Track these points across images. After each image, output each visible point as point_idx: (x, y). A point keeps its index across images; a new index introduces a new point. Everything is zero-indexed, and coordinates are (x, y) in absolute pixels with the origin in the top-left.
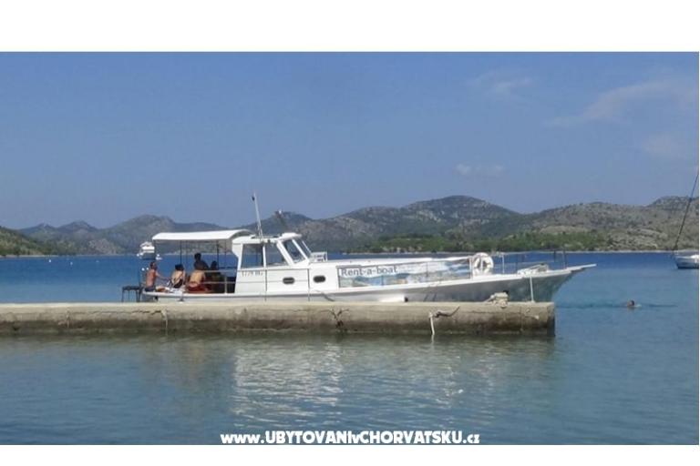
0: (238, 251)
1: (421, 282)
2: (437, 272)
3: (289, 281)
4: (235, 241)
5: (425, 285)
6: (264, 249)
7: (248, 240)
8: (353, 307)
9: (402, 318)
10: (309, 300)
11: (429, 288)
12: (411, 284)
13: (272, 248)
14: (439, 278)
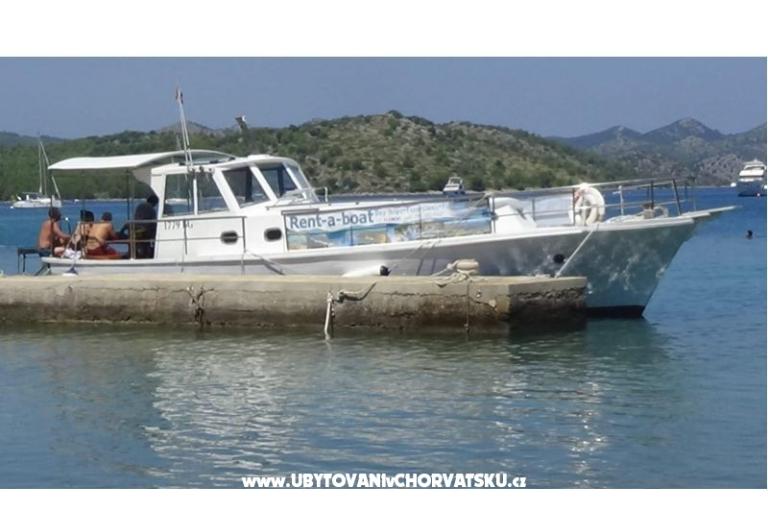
0: (158, 186)
1: (411, 239)
2: (435, 221)
3: (229, 238)
4: (155, 170)
5: (415, 244)
6: (195, 182)
7: (175, 169)
8: (220, 284)
9: (289, 304)
10: (243, 272)
11: (420, 250)
12: (397, 243)
13: (207, 181)
14: (438, 231)
